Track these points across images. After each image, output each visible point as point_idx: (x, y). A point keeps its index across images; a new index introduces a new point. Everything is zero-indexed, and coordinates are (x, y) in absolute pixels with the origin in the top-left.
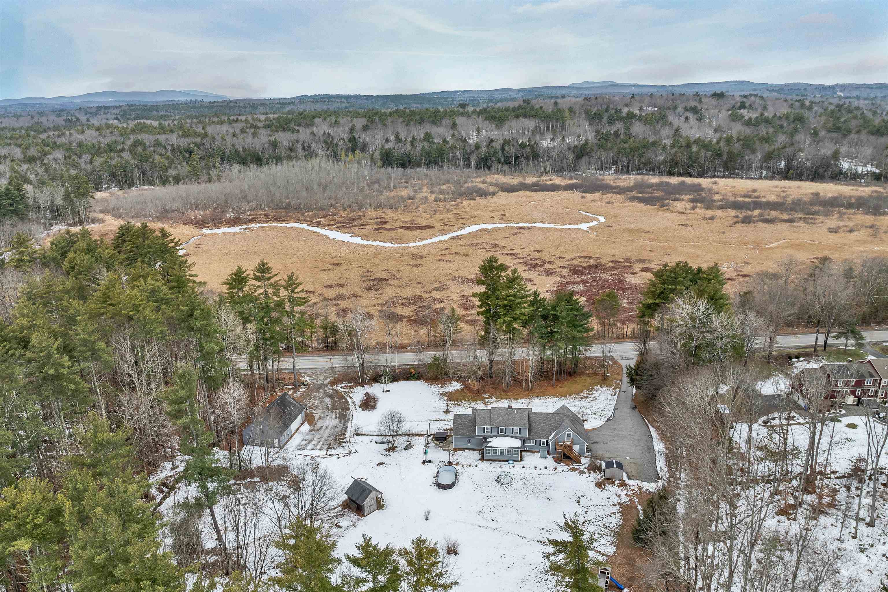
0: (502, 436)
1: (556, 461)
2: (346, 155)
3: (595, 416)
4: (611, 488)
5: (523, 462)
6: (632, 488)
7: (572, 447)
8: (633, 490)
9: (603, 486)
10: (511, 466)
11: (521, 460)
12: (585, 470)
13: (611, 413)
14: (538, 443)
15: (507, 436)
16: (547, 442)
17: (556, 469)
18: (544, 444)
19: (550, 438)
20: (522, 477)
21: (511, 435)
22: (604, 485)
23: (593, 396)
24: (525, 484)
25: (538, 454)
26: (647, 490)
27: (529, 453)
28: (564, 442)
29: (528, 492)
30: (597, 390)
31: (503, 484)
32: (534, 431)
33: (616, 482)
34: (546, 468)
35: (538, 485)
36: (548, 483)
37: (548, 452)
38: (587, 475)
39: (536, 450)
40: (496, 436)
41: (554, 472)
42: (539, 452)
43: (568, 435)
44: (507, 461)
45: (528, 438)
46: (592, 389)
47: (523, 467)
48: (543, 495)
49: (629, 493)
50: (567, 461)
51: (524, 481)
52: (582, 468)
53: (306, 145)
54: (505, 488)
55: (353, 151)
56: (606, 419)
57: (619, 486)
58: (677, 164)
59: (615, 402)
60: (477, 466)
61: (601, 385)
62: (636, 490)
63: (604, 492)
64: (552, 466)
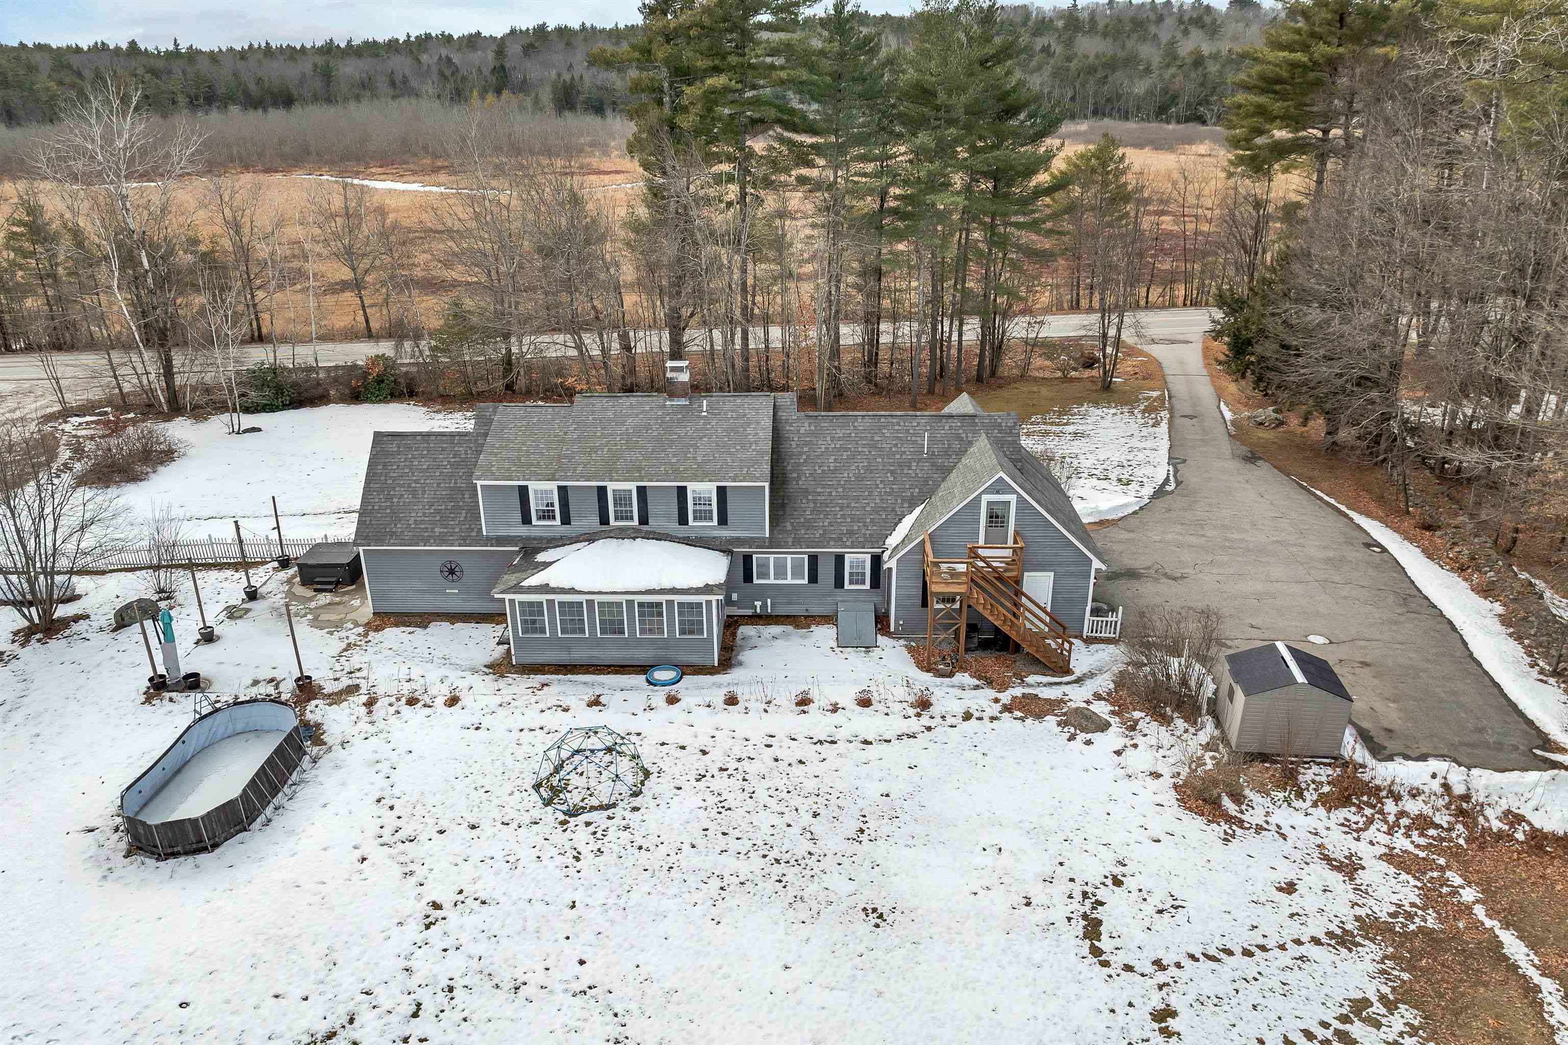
0: (622, 534)
1: (926, 667)
2: (482, 97)
3: (1094, 481)
4: (1282, 816)
5: (735, 675)
6: (1413, 807)
7: (1018, 581)
8: (1422, 823)
9: (1228, 804)
10: (659, 697)
11: (727, 663)
12: (1101, 709)
13: (1161, 472)
14: (826, 571)
15: (647, 536)
16: (877, 560)
17: (924, 704)
18: (857, 578)
19: (893, 541)
20: (716, 758)
21: (673, 526)
22: (1238, 798)
23: (1070, 429)
24: (724, 808)
25: (825, 634)
26: (1514, 818)
27: (775, 629)
28: (973, 553)
29: (729, 864)
30: (1084, 416)
31: (574, 812)
32: (805, 509)
33: (1307, 775)
34: (865, 702)
35: (805, 806)
36: (873, 790)
37: (881, 622)
38: (1114, 737)
39: (816, 610)
40: (591, 538)
41: (914, 725)
42: (829, 619)
43: (996, 518)
44: (642, 669)
45: (773, 543)
46: (1060, 414)
47: (732, 701)
48: (837, 882)
49: (1401, 843)
50: (989, 661)
51: (721, 783)
52: (1078, 696)
53: (398, 78)
54: (582, 836)
55: (498, 91)
56: (1148, 491)
57: (1328, 802)
58: (1174, 99)
59: (1165, 444)
60: (453, 701)
61: (1096, 403)
62: (1443, 819)
63: (1246, 842)
64: (901, 692)
